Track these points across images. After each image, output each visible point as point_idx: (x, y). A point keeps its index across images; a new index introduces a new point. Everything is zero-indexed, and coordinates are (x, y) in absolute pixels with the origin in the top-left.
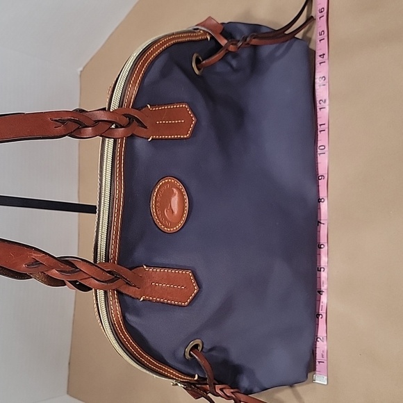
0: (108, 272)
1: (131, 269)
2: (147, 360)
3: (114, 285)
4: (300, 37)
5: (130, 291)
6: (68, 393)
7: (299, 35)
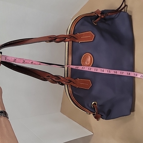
0: (68, 80)
1: (74, 79)
2: (79, 106)
3: (70, 84)
4: (123, 11)
5: (74, 85)
6: (61, 112)
7: (123, 10)
